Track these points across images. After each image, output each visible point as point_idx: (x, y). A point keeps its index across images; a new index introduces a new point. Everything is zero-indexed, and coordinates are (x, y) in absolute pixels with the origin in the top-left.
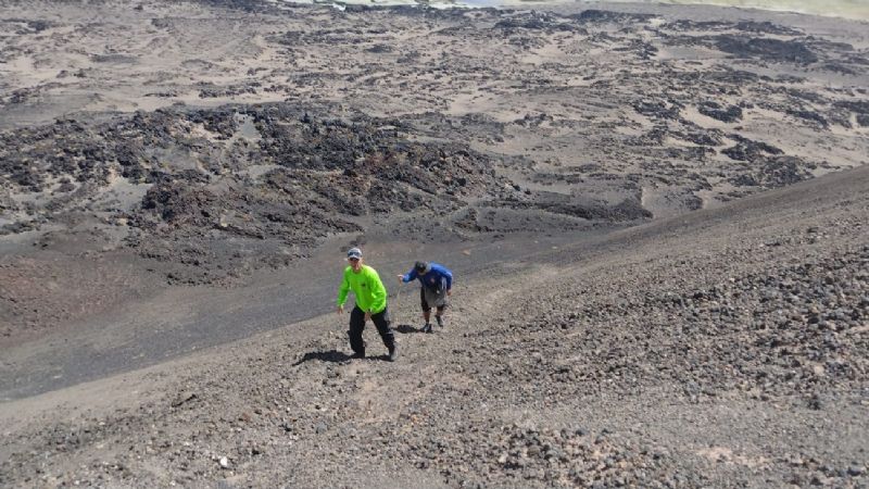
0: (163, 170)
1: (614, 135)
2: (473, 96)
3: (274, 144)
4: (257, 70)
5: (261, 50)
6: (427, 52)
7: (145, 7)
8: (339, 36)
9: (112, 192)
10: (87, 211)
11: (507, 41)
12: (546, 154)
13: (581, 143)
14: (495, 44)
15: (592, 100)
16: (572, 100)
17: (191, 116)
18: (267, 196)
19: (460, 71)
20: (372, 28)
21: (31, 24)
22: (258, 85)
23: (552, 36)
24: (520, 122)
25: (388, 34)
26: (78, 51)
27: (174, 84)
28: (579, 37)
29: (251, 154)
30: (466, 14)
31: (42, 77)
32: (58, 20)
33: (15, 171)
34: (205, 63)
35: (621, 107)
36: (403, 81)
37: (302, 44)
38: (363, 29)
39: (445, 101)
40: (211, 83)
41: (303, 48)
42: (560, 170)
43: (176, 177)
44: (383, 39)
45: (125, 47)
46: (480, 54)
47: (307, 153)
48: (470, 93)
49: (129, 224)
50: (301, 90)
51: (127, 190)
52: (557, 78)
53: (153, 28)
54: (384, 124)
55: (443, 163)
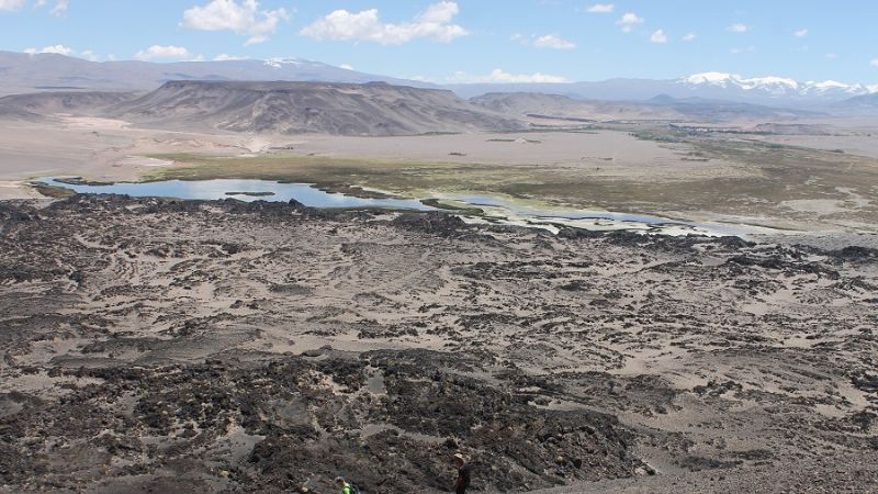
0: (277, 424)
1: (806, 415)
2: (659, 352)
3: (395, 402)
4: (430, 307)
5: (442, 284)
6: (630, 293)
7: (339, 231)
8: (534, 270)
9: (228, 441)
10: (199, 459)
11: (732, 283)
12: (711, 433)
13: (761, 422)
14: (717, 286)
15: (800, 367)
16: (776, 366)
17: (323, 367)
18: (359, 462)
19: (657, 319)
20: (575, 261)
21: (226, 246)
22: (423, 325)
23: (791, 279)
24: (699, 390)
25: (592, 268)
26: (259, 279)
27: (336, 322)
28: (825, 282)
29: (371, 411)
30: (695, 246)
31: (217, 305)
32: (251, 243)
33: (150, 413)
34: (378, 297)
35: (834, 379)
36: (584, 329)
37: (489, 278)
38: (564, 262)
39: (621, 357)
40: (375, 322)
41: (489, 283)
42: (720, 456)
43: (287, 432)
44: (584, 274)
45: (306, 276)
46: (693, 298)
47: (424, 415)
48: (658, 348)
49: (230, 476)
50: (466, 334)
51: (241, 441)
52: (775, 335)
53: (341, 255)
54: (530, 385)
55: (560, 439)
